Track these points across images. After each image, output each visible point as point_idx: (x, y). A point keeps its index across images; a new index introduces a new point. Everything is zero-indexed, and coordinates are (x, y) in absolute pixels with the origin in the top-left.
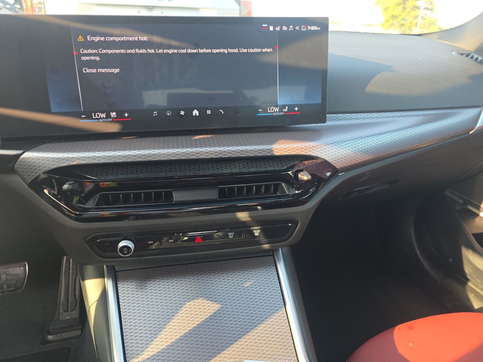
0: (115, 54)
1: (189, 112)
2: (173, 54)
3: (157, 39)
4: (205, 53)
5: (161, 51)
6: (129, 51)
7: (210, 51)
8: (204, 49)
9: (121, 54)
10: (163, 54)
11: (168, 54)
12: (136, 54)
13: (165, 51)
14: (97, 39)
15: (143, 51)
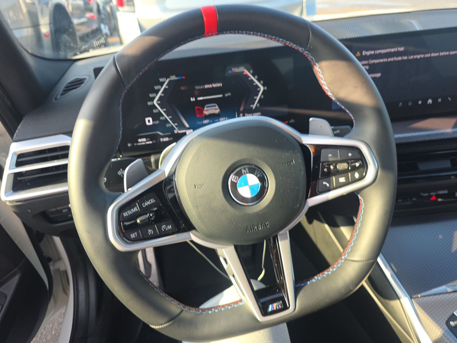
0: (380, 63)
1: (425, 101)
2: (421, 58)
3: (411, 49)
4: (444, 56)
5: (412, 57)
6: (389, 60)
7: (448, 53)
8: (444, 52)
9: (384, 63)
10: (413, 59)
11: (417, 59)
12: (394, 61)
13: (415, 57)
14: (368, 53)
15: (400, 58)
